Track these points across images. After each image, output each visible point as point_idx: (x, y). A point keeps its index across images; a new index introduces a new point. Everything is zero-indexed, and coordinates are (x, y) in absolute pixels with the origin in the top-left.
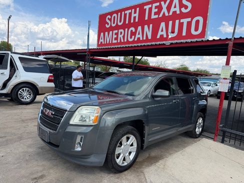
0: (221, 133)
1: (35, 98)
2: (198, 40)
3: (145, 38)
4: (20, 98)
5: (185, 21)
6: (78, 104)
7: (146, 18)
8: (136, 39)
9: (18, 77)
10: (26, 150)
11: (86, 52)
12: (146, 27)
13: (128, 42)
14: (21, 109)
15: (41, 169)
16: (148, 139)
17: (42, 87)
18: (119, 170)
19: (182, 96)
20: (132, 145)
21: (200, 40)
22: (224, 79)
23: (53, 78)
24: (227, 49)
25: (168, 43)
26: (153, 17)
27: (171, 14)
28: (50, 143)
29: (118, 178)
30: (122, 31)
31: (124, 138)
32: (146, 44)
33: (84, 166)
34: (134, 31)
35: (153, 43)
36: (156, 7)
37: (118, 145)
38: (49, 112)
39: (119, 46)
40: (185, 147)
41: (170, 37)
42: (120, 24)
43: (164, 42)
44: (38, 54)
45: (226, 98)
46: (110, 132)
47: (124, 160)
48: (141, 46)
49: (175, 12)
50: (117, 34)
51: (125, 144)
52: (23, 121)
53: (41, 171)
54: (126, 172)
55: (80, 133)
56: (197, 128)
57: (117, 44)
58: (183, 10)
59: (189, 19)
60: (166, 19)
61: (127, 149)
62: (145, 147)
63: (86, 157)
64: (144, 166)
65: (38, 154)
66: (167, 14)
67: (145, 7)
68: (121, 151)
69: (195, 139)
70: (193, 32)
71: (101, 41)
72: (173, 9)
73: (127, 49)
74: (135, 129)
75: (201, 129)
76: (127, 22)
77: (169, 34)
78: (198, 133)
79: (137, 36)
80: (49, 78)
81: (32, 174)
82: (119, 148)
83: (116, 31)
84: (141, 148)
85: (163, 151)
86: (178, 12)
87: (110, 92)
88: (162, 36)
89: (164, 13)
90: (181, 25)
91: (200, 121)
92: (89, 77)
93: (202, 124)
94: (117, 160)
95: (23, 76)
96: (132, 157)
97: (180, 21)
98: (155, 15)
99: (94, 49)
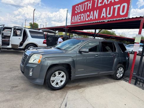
3: (94, 19)
5: (116, 7)
7: (96, 6)
8: (90, 19)
11: (65, 28)
12: (95, 11)
13: (86, 21)
16: (75, 75)
18: (53, 89)
20: (63, 77)
21: (124, 18)
25: (106, 21)
26: (99, 5)
27: (109, 3)
30: (83, 14)
31: (57, 73)
32: (95, 22)
34: (89, 14)
35: (99, 21)
37: (53, 75)
42: (82, 10)
43: (104, 20)
47: (57, 84)
48: (92, 23)
49: (111, 2)
50: (80, 16)
51: (58, 76)
56: (118, 74)
57: (80, 22)
59: (119, 5)
60: (106, 6)
61: (59, 79)
62: (72, 79)
63: (35, 79)
64: (70, 90)
66: (106, 3)
68: (55, 79)
70: (121, 14)
71: (72, 21)
75: (122, 75)
76: (86, 9)
77: (107, 15)
78: (119, 77)
79: (91, 17)
80: (44, 41)
81: (13, 85)
82: (53, 77)
86: (113, 1)
88: (103, 16)
90: (114, 9)
94: (52, 83)
95: (30, 40)
97: (114, 7)
98: (100, 4)
99: (69, 26)
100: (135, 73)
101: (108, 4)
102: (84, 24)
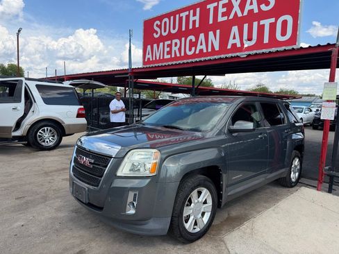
0: (327, 179)
1: (60, 140)
2: (287, 48)
3: (210, 50)
4: (40, 142)
5: (266, 23)
6: (127, 147)
7: (211, 22)
8: (197, 52)
9: (36, 112)
10: (55, 215)
11: (127, 74)
12: (211, 34)
13: (186, 56)
14: (42, 156)
15: (78, 241)
16: (227, 193)
17: (69, 125)
18: (190, 239)
19: (268, 129)
20: (205, 202)
21: (290, 48)
22: (328, 101)
23: (84, 112)
24: (330, 58)
25: (243, 55)
26: (220, 19)
27: (246, 13)
28: (90, 205)
29: (189, 251)
30: (177, 41)
31: (195, 193)
32: (212, 58)
33: (138, 235)
34: (194, 40)
35: (223, 56)
36: (224, 6)
37: (187, 203)
38: (86, 160)
39: (174, 63)
40: (277, 201)
41: (246, 46)
42: (173, 32)
43: (238, 54)
44: (61, 79)
45: (332, 129)
46: (175, 186)
47: (196, 224)
48: (205, 61)
49: (251, 11)
50: (170, 46)
51: (196, 201)
52: (46, 174)
53: (79, 245)
54: (199, 242)
55: (132, 189)
56: (292, 173)
57: (171, 59)
58: (263, 7)
59: (273, 20)
60: (239, 21)
61: (199, 209)
62: (223, 204)
63: (142, 222)
64: (223, 232)
65: (72, 220)
66: (240, 14)
67: (208, 7)
68: (191, 211)
69: (291, 189)
70: (279, 38)
71: (147, 56)
72: (248, 7)
73: (186, 66)
74: (209, 179)
75: (297, 174)
76: (184, 29)
77: (245, 42)
78: (293, 180)
79: (199, 47)
80: (78, 111)
82: (188, 207)
83: (169, 42)
84: (217, 206)
85: (247, 208)
86: (256, 11)
87: (169, 128)
88: (234, 45)
89: (236, 13)
90: (261, 28)
91: (296, 162)
92: (134, 108)
93: (298, 167)
94: (185, 224)
95: (43, 110)
96: (206, 219)
97: (259, 23)
98: (222, 16)
99: (138, 68)
100: (327, 168)
101: (243, 17)
102: (184, 63)
